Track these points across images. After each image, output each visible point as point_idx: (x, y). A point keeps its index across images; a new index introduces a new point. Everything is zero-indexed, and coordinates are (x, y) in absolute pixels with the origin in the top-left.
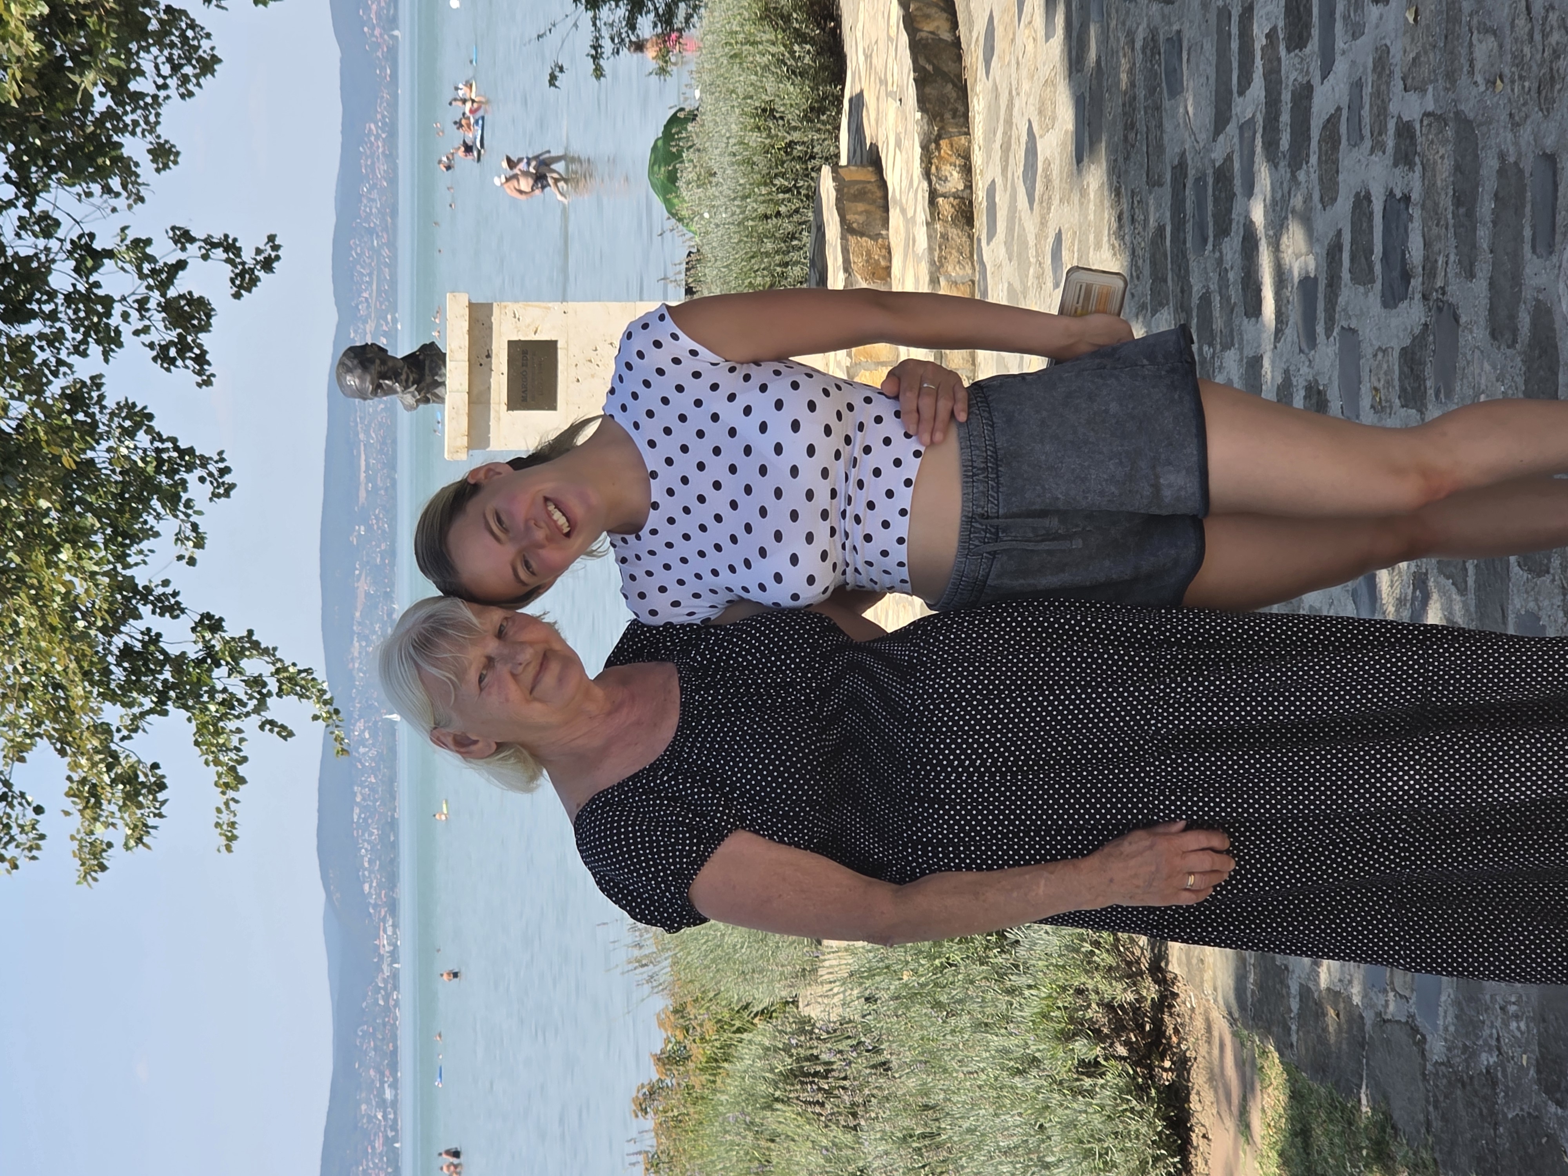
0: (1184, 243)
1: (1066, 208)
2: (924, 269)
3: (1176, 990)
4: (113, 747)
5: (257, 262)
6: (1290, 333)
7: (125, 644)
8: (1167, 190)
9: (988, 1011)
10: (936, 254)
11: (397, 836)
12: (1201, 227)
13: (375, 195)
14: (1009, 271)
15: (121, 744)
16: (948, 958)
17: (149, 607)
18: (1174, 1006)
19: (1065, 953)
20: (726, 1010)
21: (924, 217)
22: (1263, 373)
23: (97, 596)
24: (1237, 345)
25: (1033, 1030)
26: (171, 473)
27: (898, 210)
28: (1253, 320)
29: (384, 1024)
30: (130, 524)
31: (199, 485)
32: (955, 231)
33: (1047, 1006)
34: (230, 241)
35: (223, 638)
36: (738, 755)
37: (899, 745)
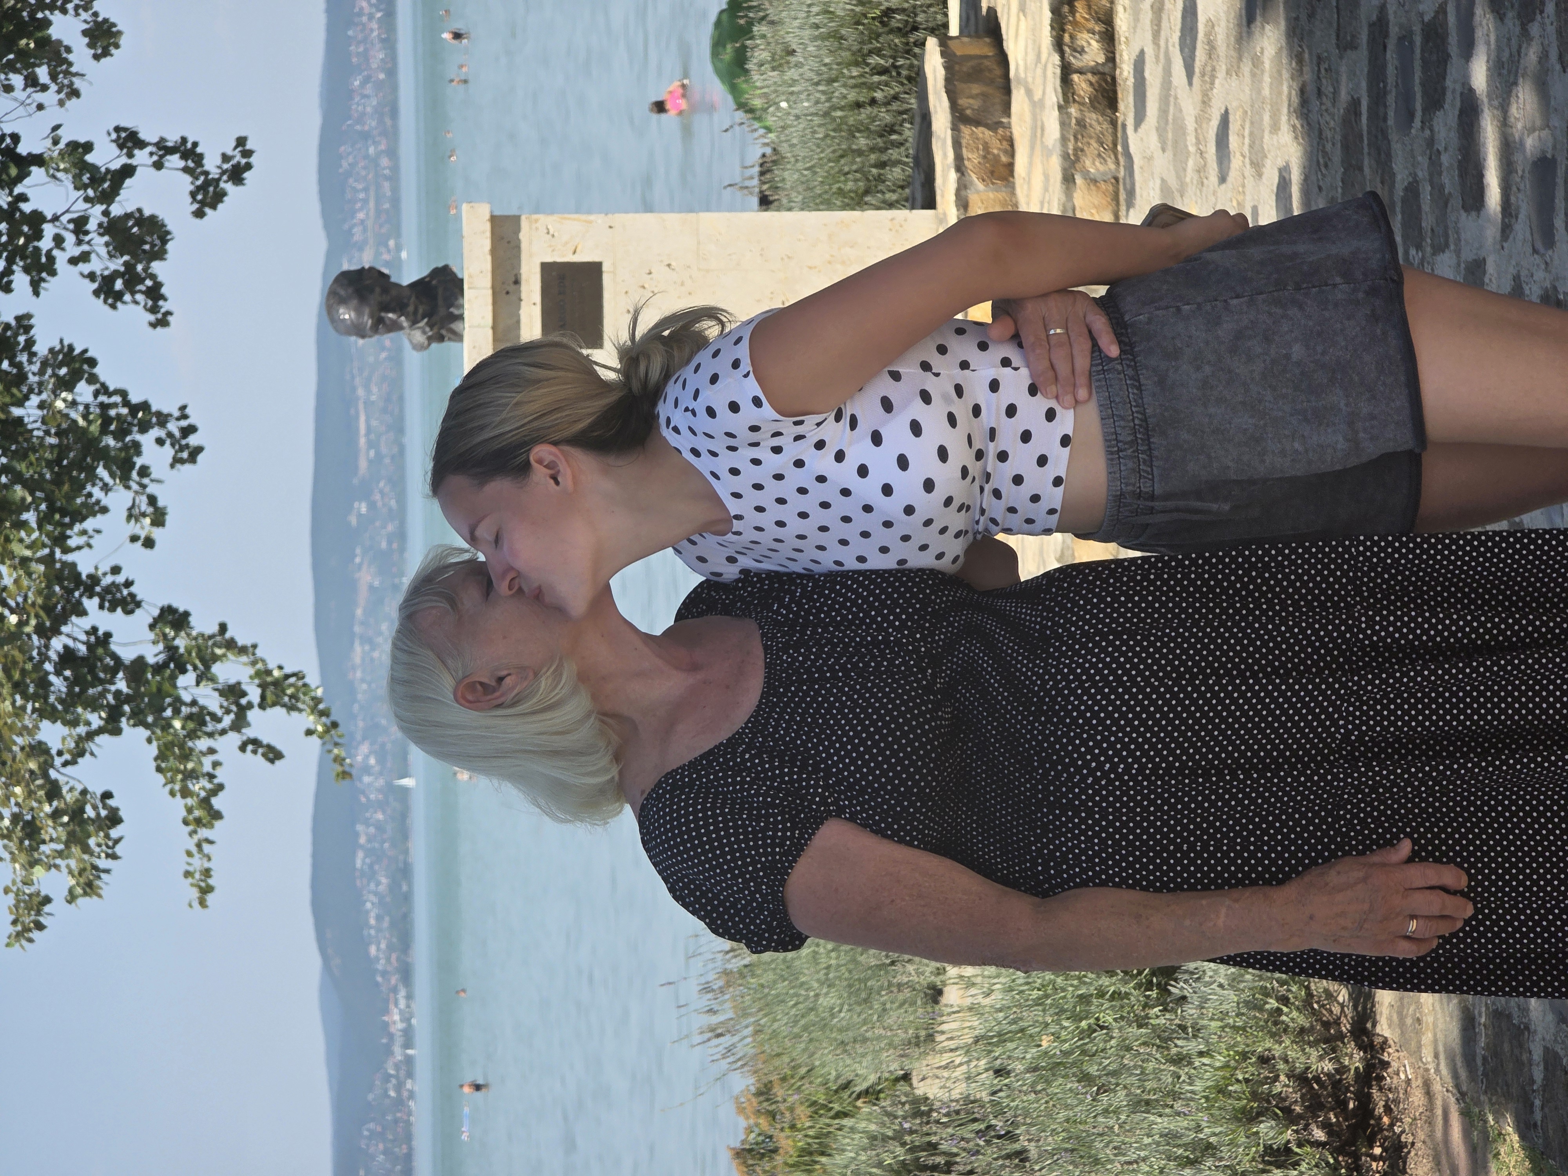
0: (1385, 119)
1: (1234, 82)
2: (1055, 165)
3: (1386, 1057)
4: (53, 774)
5: (224, 172)
6: (1522, 228)
7: (66, 647)
8: (1362, 55)
9: (1149, 1085)
10: (1071, 146)
11: (410, 885)
12: (1407, 98)
13: (369, 90)
14: (1162, 163)
15: (63, 770)
16: (1098, 1019)
17: (96, 600)
18: (1384, 1078)
19: (1244, 1011)
20: (822, 1089)
21: (1055, 99)
22: (1486, 280)
23: (29, 588)
24: (1452, 247)
25: (1207, 1109)
26: (120, 434)
27: (1022, 91)
28: (1474, 213)
29: (396, 1121)
30: (70, 498)
31: (157, 447)
32: (1094, 116)
33: (1224, 1078)
34: (189, 145)
35: (188, 635)
36: (834, 733)
37: (1023, 736)
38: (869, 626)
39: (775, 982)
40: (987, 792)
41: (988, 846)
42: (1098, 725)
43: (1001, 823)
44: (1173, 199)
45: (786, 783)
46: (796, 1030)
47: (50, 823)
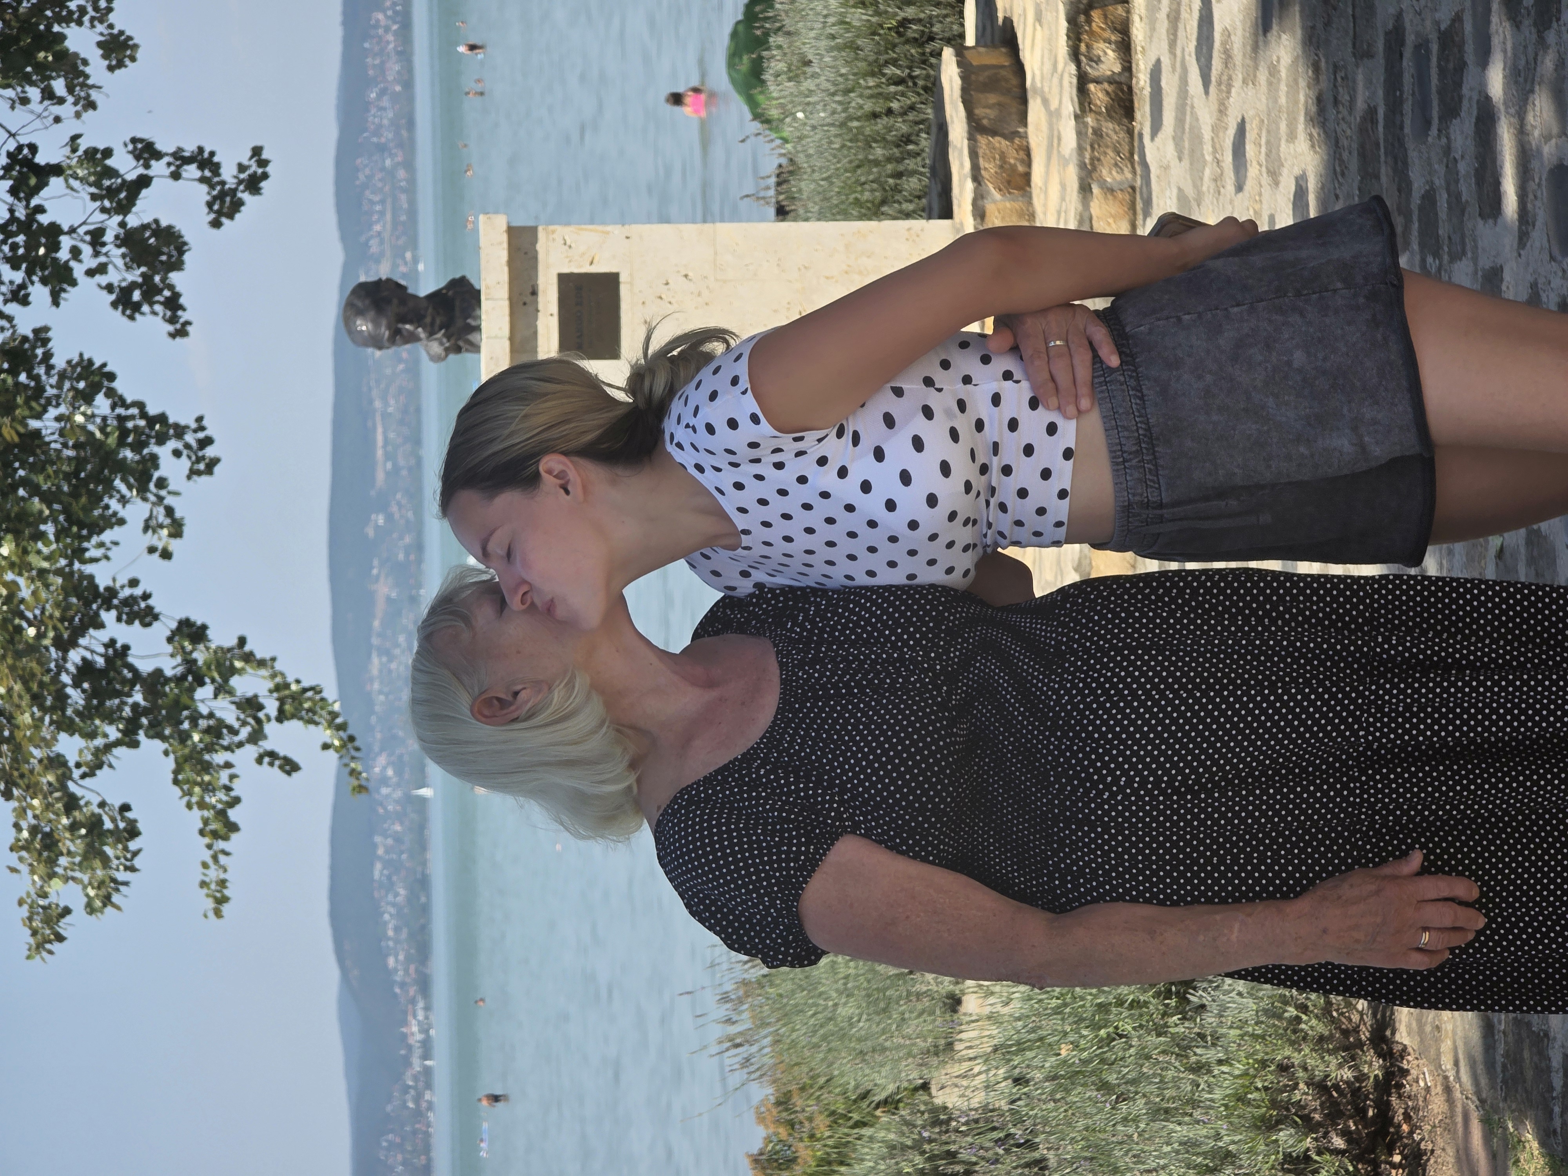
0: (1402, 128)
1: (1250, 91)
2: (1072, 175)
3: (1405, 1066)
4: (72, 787)
5: (240, 182)
6: (1539, 237)
7: (84, 659)
8: (1378, 63)
9: (1168, 1093)
10: (1087, 155)
11: (428, 896)
12: (1423, 105)
13: (385, 102)
14: (1179, 172)
15: (81, 782)
16: (1117, 1028)
17: (114, 613)
18: (1403, 1086)
19: (1263, 1019)
20: (841, 1099)
21: (1071, 109)
22: (1504, 288)
23: (47, 601)
24: (1469, 255)
25: (1226, 1117)
26: (138, 447)
27: (1039, 100)
28: (1491, 221)
29: (415, 1132)
30: (88, 510)
31: (174, 460)
32: (1110, 125)
33: (1243, 1086)
34: (206, 155)
35: (208, 648)
36: (849, 749)
37: (1040, 751)
38: (884, 645)
39: (793, 992)
40: (1003, 807)
41: (1005, 861)
42: (1113, 739)
43: (1018, 837)
44: (1190, 208)
45: (802, 798)
46: (814, 1040)
47: (67, 835)
